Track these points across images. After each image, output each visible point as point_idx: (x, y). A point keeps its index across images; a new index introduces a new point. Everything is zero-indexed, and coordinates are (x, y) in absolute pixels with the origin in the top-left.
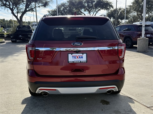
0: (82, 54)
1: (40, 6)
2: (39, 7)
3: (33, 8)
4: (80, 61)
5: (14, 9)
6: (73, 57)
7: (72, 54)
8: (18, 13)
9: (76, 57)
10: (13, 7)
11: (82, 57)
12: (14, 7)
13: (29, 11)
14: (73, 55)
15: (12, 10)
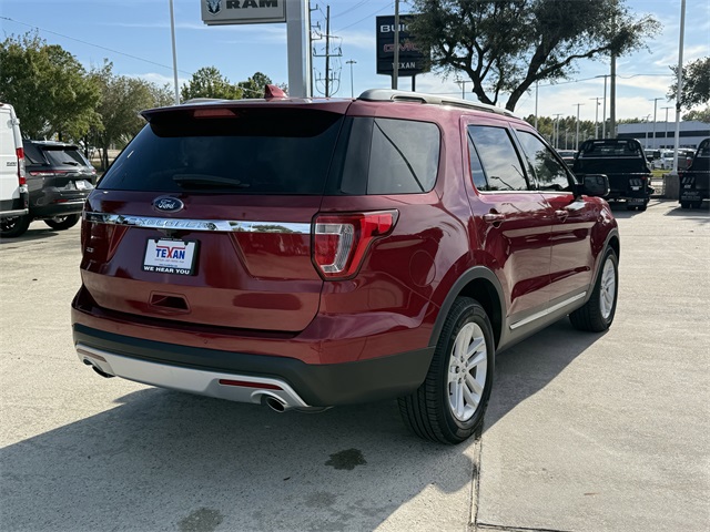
0: (182, 244)
1: (594, 51)
2: (590, 55)
3: (562, 64)
4: (175, 269)
5: (482, 72)
6: (158, 250)
7: (156, 242)
8: (498, 87)
9: (167, 253)
10: (480, 65)
11: (182, 255)
12: (485, 63)
13: (543, 75)
14: (161, 243)
15: (477, 78)
